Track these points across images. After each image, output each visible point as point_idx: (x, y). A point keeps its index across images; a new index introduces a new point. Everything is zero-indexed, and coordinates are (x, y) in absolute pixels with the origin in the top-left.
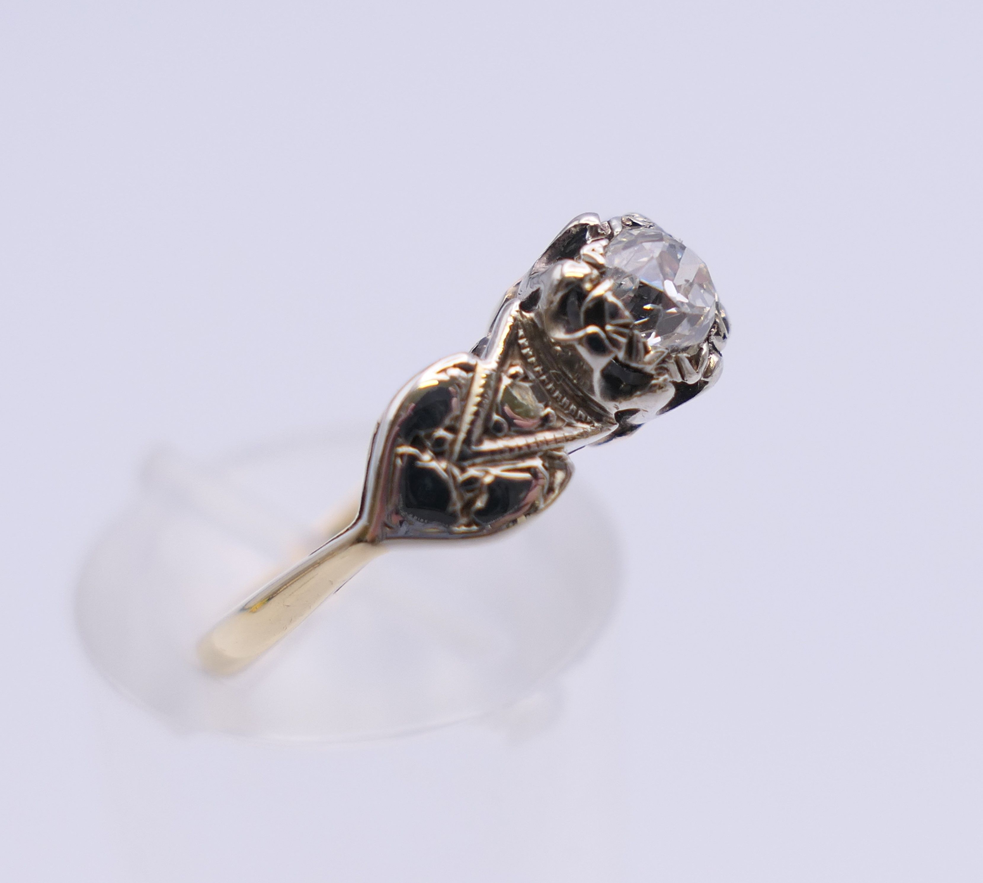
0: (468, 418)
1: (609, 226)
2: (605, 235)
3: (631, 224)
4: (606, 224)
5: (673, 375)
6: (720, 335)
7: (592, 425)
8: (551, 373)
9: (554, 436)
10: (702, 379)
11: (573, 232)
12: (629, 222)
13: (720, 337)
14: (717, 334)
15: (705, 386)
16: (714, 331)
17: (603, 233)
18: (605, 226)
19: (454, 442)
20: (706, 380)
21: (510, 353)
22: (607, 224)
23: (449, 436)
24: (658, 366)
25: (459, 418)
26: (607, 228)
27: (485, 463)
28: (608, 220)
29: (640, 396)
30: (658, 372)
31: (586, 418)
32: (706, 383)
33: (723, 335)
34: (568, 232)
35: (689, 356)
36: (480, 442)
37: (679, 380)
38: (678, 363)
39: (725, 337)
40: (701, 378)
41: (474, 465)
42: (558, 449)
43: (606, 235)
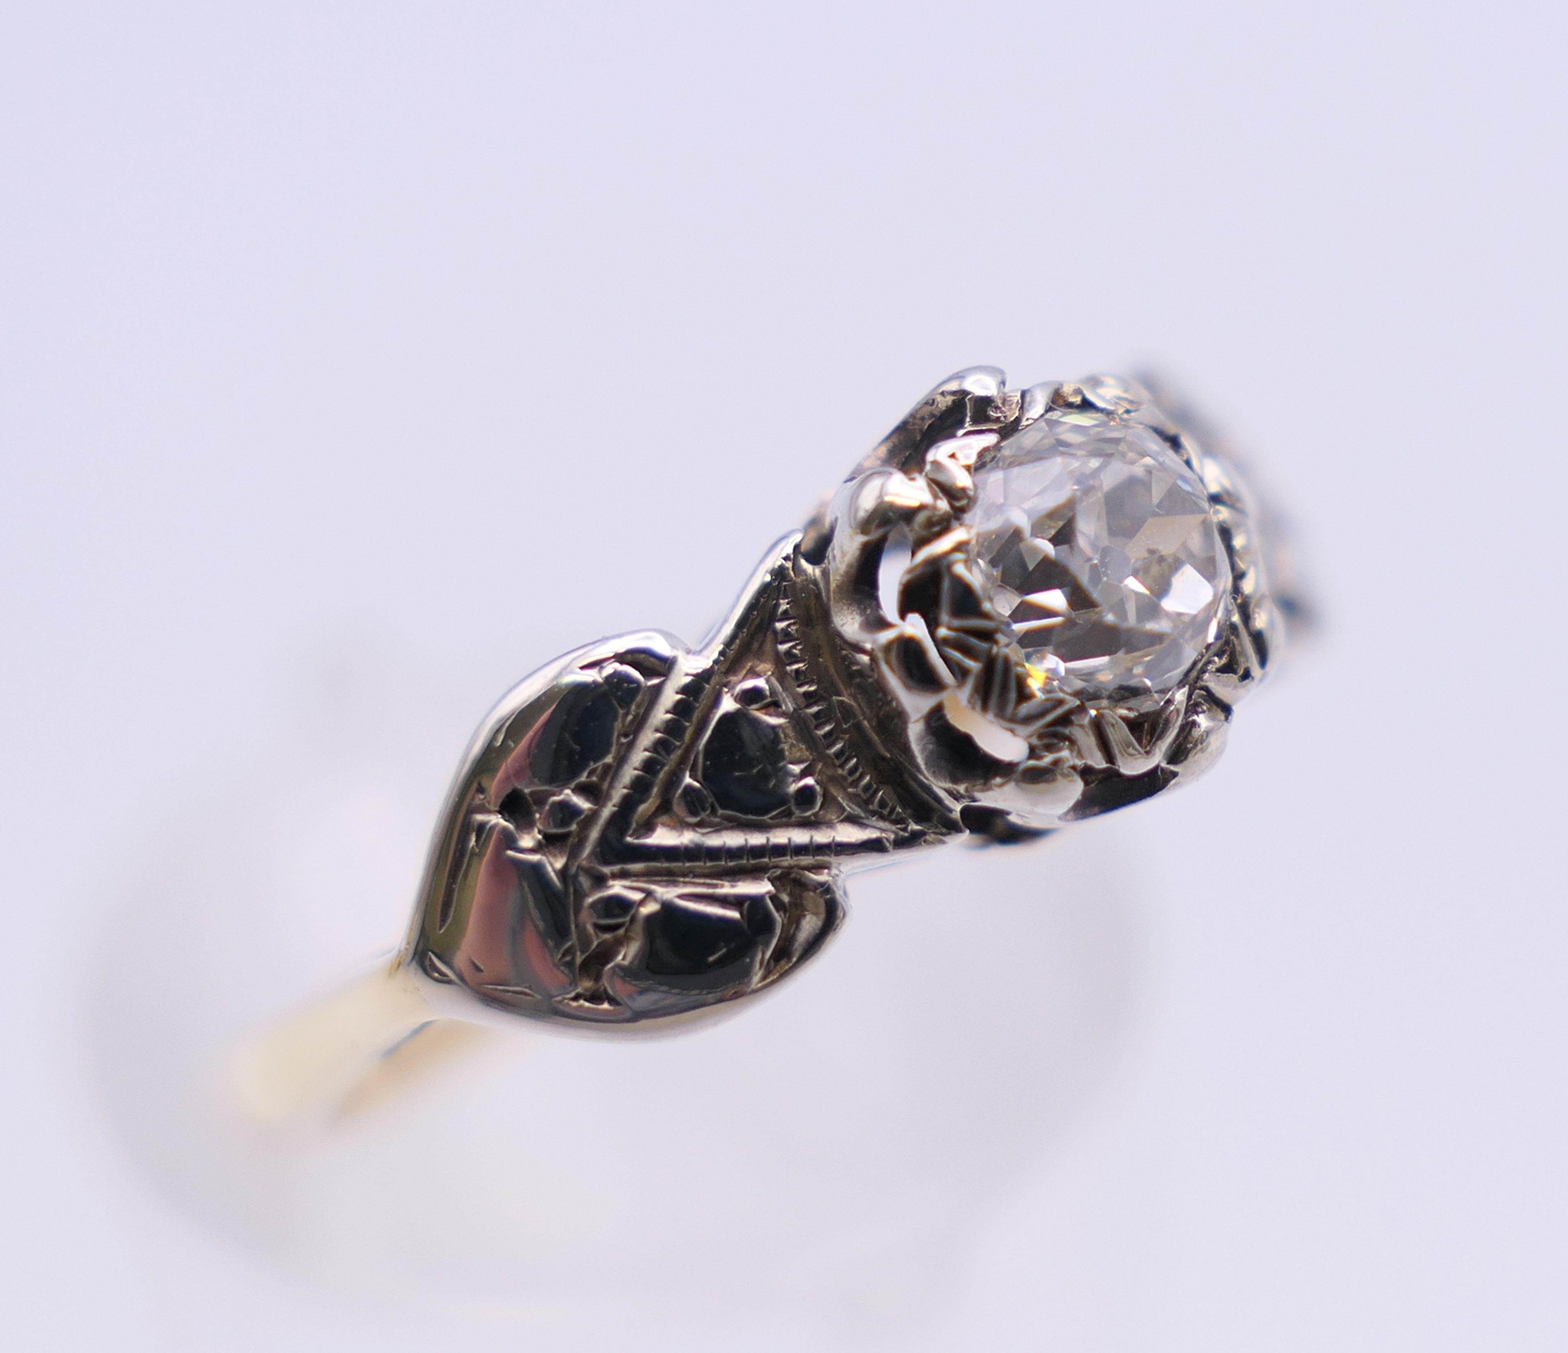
0: (629, 773)
1: (1020, 401)
2: (1001, 422)
3: (1079, 403)
4: (1017, 396)
5: (1085, 753)
6: (1234, 671)
7: (903, 826)
8: (835, 701)
9: (812, 838)
10: (1164, 765)
11: (940, 405)
12: (1076, 397)
13: (1234, 676)
14: (1228, 668)
15: (1171, 780)
16: (1219, 662)
17: (999, 418)
18: (1012, 400)
19: (593, 816)
20: (1172, 768)
21: (756, 645)
22: (1018, 398)
23: (583, 804)
24: (1046, 730)
25: (612, 772)
26: (1014, 406)
27: (648, 875)
28: (1025, 388)
29: (1001, 785)
30: (1046, 741)
31: (893, 810)
32: (1175, 775)
33: (1241, 672)
34: (931, 402)
35: (1132, 715)
36: (648, 827)
37: (1099, 762)
38: (1098, 726)
39: (1246, 675)
40: (1160, 762)
41: (623, 875)
42: (818, 868)
43: (1005, 422)
